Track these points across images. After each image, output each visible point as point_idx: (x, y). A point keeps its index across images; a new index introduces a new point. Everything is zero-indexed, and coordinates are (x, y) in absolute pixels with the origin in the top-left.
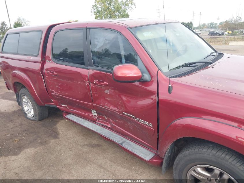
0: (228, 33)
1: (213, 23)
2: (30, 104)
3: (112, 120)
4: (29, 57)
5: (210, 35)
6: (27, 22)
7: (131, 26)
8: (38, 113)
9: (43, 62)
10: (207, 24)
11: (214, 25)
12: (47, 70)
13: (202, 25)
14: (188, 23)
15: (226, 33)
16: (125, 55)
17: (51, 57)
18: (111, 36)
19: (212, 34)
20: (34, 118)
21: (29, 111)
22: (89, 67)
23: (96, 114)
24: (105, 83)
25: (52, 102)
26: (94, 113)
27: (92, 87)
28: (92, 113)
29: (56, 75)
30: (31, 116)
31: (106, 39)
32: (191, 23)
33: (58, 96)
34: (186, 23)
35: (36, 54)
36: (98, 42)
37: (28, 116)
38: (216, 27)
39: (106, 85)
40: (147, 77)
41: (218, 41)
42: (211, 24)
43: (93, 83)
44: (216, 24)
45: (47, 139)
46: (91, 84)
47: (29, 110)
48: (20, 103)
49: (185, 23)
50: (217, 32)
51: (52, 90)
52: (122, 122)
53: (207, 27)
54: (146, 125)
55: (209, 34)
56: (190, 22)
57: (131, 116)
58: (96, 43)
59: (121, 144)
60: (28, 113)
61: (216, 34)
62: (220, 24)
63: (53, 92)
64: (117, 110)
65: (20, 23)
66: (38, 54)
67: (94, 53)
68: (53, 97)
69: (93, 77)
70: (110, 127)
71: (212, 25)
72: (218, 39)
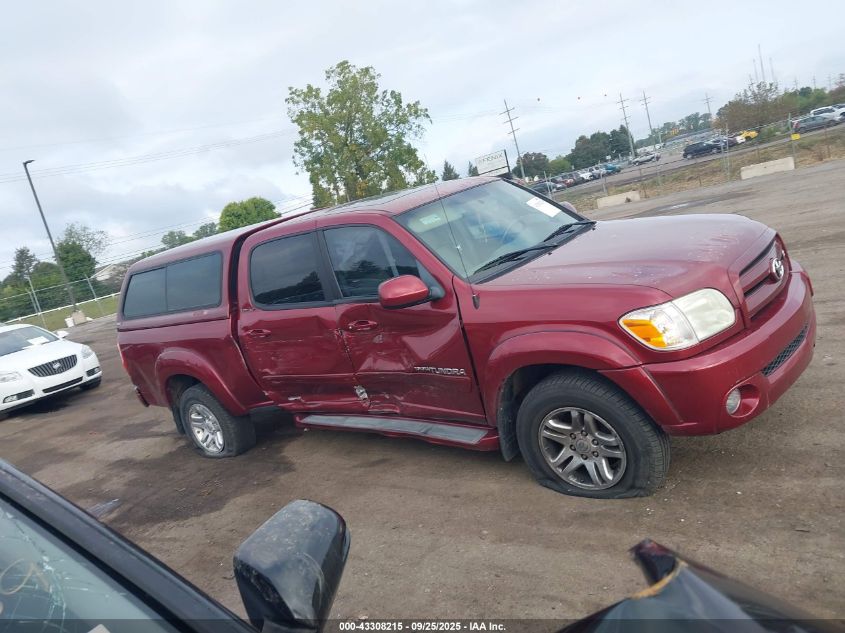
0: (748, 138)
1: (697, 114)
2: (211, 420)
3: (400, 396)
4: (198, 312)
5: (689, 157)
6: (97, 236)
7: (396, 212)
8: (233, 435)
9: (235, 314)
10: (678, 123)
11: (701, 122)
12: (246, 329)
13: (663, 129)
14: (614, 132)
15: (740, 139)
16: (398, 267)
17: (251, 301)
18: (364, 235)
19: (695, 151)
20: (224, 453)
21: (209, 440)
22: (335, 301)
23: (366, 396)
24: (371, 323)
25: (268, 399)
26: (362, 394)
27: (348, 339)
28: (356, 396)
29: (267, 335)
30: (215, 450)
31: (357, 244)
32: (624, 130)
33: (277, 379)
34: (608, 133)
35: (217, 302)
36: (343, 251)
37: (208, 454)
38: (708, 126)
39: (373, 327)
40: (438, 291)
41: (714, 172)
42: (688, 118)
43: (348, 330)
44: (707, 116)
45: (271, 477)
46: (345, 333)
47: (210, 435)
48: (184, 429)
49: (604, 134)
50: (710, 142)
51: (263, 368)
52: (417, 391)
53: (682, 132)
54: (456, 374)
55: (685, 156)
56: (618, 129)
57: (429, 369)
58: (340, 253)
59: (425, 433)
60: (208, 446)
61: (708, 150)
62: (718, 114)
63: (266, 374)
64: (403, 369)
65: (74, 243)
66: (220, 301)
67: (339, 273)
68: (269, 385)
69: (347, 317)
70: (398, 411)
71: (694, 124)
72: (713, 164)
